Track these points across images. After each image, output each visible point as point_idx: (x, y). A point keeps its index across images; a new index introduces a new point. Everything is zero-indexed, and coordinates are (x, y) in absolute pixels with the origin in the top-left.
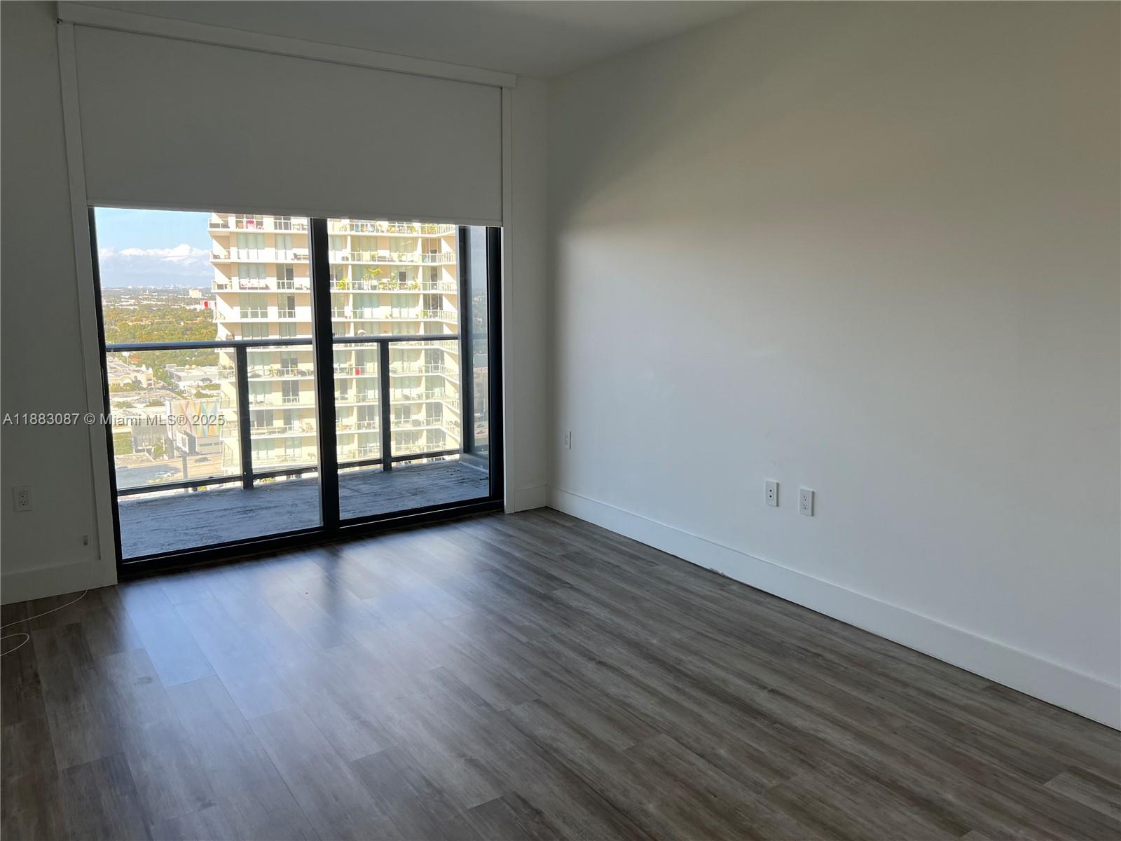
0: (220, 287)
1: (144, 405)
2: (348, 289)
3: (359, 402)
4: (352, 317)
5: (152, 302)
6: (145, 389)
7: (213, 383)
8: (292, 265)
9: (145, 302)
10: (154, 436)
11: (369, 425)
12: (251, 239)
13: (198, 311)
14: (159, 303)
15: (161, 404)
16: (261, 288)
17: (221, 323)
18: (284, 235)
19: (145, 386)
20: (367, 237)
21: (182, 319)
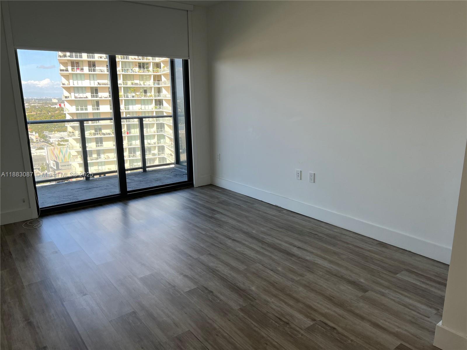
0: (66, 97)
1: (35, 149)
2: (122, 97)
3: (129, 146)
4: (124, 109)
5: (36, 104)
6: (35, 142)
7: (65, 139)
8: (97, 87)
9: (33, 105)
10: (41, 162)
11: (134, 155)
12: (79, 76)
13: (57, 108)
14: (39, 105)
15: (43, 149)
16: (84, 98)
17: (68, 114)
18: (93, 74)
19: (35, 141)
20: (130, 75)
21: (50, 112)
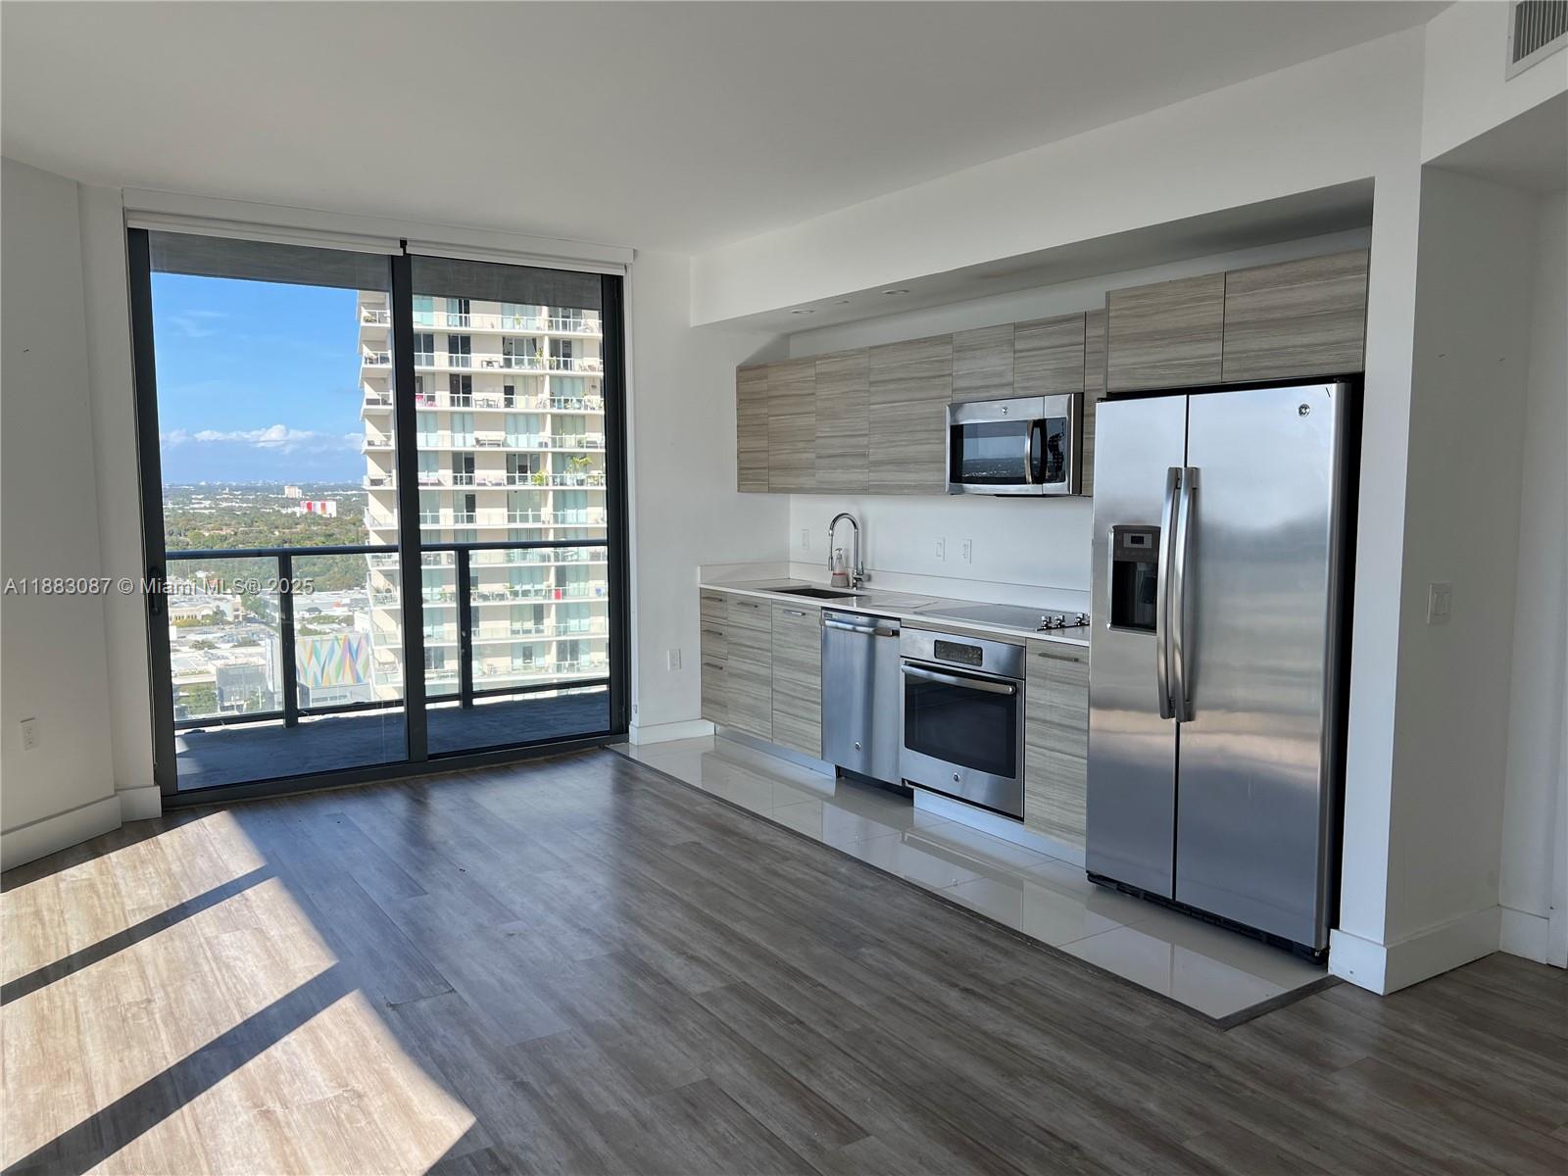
0: (374, 482)
1: (232, 644)
2: (547, 485)
3: (560, 635)
4: (552, 521)
5: (234, 504)
6: (230, 623)
7: (322, 614)
8: (472, 453)
9: (224, 504)
10: (247, 687)
11: (572, 665)
13: (298, 515)
14: (245, 505)
15: (253, 643)
16: (432, 484)
17: (374, 531)
18: (463, 414)
19: (230, 619)
20: (572, 416)
21: (277, 528)
